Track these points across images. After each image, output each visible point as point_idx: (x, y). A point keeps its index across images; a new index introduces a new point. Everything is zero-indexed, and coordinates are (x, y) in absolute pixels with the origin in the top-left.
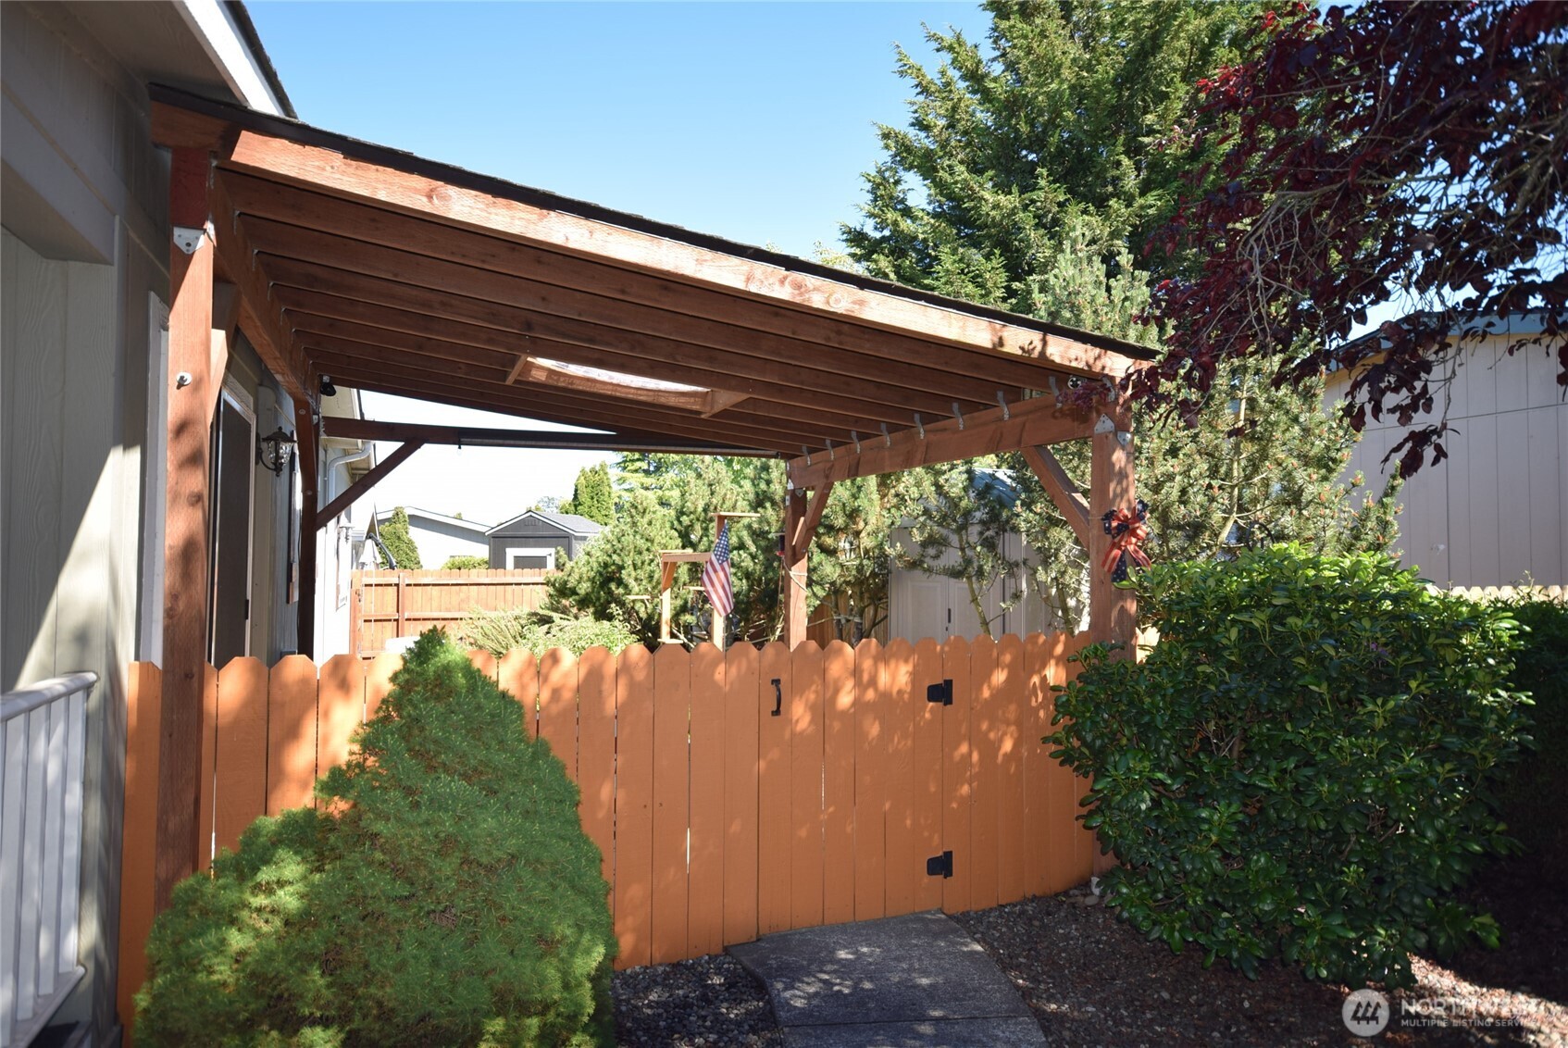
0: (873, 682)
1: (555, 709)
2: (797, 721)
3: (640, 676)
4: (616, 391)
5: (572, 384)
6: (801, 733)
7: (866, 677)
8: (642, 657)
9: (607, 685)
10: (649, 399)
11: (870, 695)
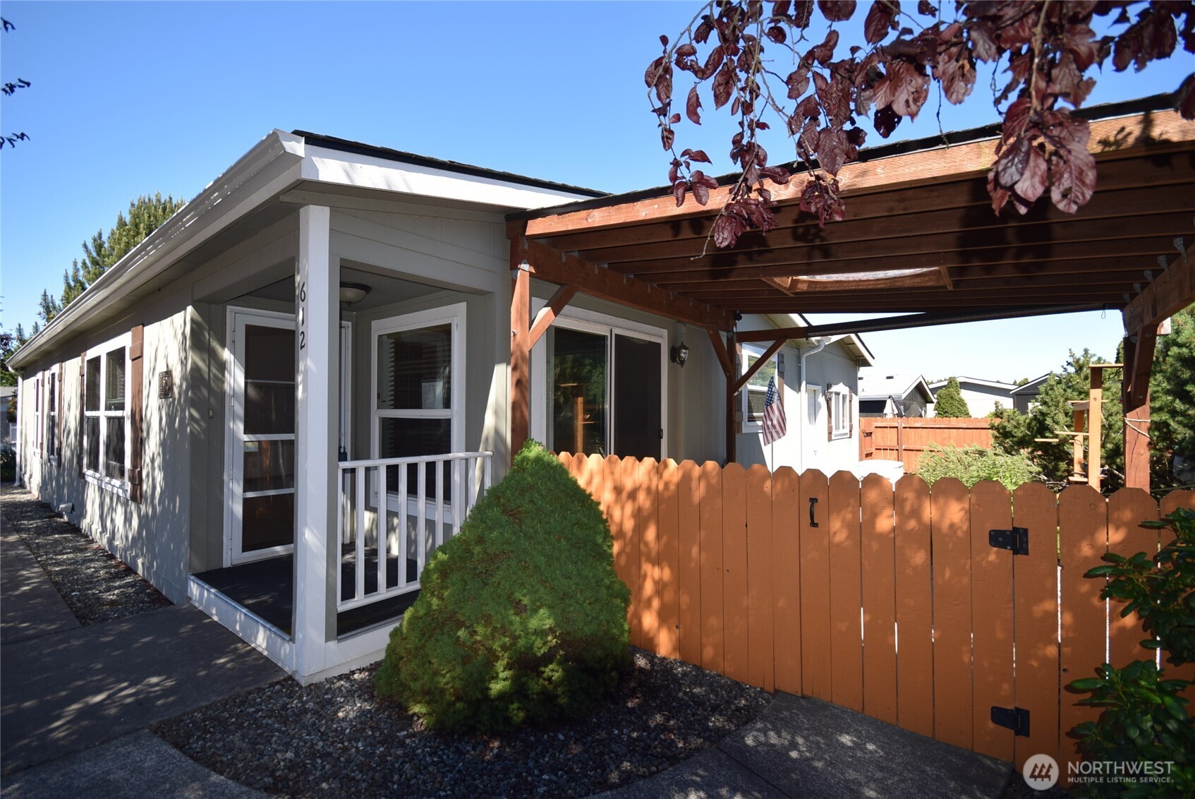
0: (916, 513)
1: (666, 494)
2: (835, 533)
3: (714, 481)
4: (859, 285)
5: (826, 287)
6: (839, 544)
7: (908, 508)
8: (714, 469)
9: (694, 484)
10: (887, 286)
11: (912, 524)
